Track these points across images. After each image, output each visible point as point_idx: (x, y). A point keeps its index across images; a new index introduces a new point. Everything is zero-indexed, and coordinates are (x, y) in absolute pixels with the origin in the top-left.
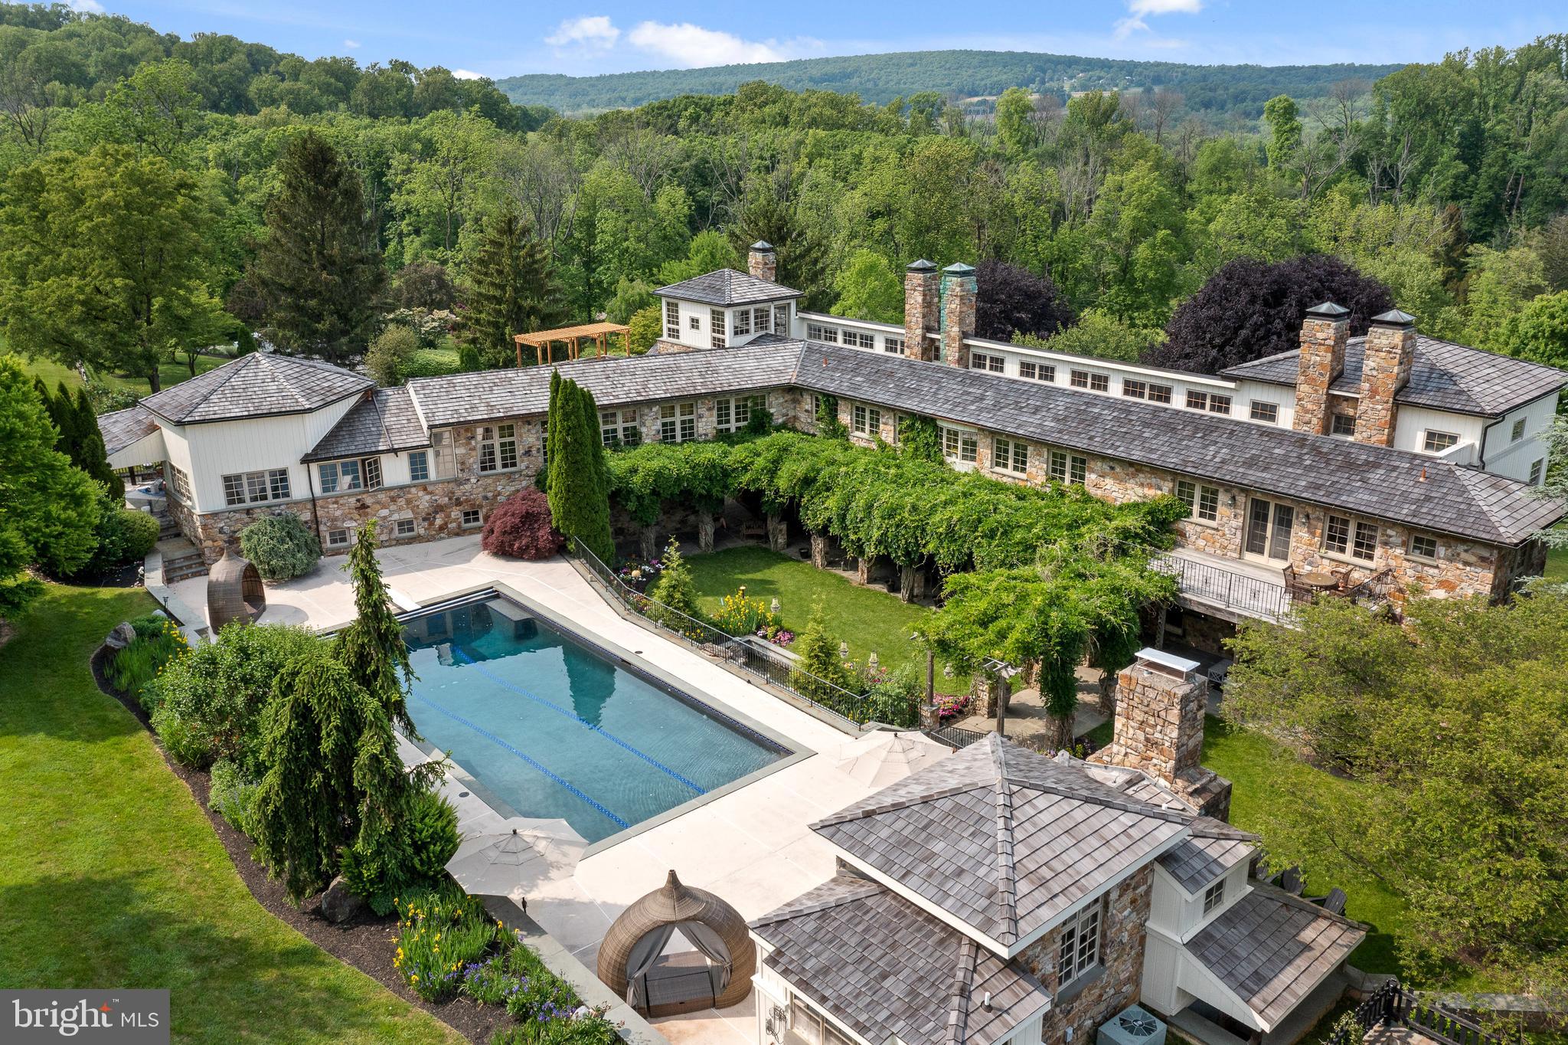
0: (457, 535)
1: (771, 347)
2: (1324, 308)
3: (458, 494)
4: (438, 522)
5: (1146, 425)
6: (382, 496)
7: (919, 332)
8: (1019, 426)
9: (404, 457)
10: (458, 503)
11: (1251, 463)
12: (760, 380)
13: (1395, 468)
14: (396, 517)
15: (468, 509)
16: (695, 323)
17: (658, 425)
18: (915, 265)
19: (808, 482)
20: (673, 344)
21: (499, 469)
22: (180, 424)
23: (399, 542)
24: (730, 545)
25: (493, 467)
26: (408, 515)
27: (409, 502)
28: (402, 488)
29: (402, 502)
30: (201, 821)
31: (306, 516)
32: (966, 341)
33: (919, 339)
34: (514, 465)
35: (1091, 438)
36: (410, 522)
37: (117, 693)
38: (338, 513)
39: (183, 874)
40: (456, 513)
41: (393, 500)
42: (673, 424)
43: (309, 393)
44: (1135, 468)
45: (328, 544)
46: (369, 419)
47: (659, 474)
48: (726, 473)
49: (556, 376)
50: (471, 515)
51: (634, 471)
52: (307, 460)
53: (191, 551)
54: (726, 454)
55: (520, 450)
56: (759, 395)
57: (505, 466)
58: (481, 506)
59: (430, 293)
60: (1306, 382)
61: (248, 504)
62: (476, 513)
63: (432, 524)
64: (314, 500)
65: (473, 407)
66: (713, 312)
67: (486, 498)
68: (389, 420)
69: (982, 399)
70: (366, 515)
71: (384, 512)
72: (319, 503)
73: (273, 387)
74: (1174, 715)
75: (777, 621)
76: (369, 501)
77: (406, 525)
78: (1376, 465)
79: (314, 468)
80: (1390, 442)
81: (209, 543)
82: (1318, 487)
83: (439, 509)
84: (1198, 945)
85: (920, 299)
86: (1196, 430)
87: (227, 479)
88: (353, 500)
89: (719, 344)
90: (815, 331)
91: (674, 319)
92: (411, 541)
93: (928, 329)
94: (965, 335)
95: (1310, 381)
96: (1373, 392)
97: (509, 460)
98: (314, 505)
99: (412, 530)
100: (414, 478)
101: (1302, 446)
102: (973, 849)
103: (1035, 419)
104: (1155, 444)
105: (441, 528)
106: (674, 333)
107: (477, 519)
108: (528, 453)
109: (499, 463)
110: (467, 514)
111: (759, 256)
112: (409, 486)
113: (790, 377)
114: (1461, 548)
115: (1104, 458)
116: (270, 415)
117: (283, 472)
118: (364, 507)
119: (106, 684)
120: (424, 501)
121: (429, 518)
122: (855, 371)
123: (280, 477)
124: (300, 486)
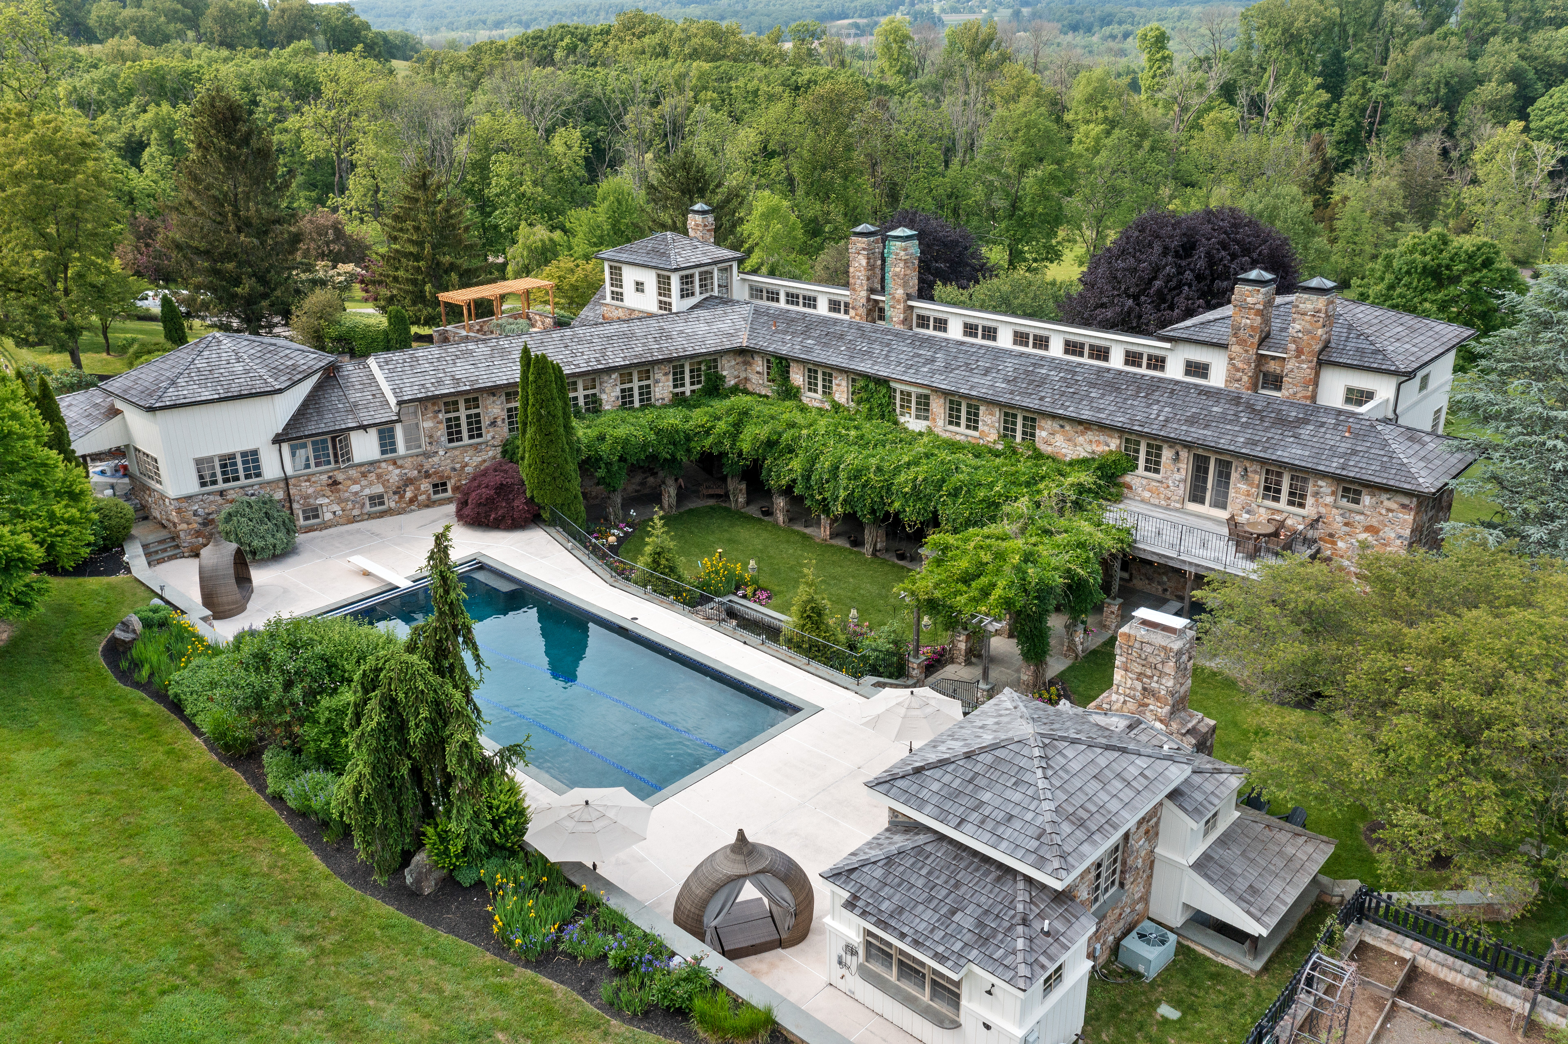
0: (427, 506)
1: (719, 311)
2: (1253, 274)
3: (427, 466)
4: (409, 495)
5: (1092, 385)
6: (353, 472)
7: (864, 294)
8: (972, 388)
9: (373, 433)
10: (427, 475)
11: (1192, 421)
12: (711, 344)
13: (1323, 424)
14: (367, 491)
15: (436, 480)
16: (639, 287)
17: (617, 392)
18: (859, 229)
19: (771, 444)
20: (617, 307)
21: (466, 441)
22: (151, 409)
23: (371, 516)
24: (692, 506)
25: (460, 439)
26: (378, 489)
27: (379, 477)
28: (372, 463)
29: (372, 477)
30: (262, 806)
31: (279, 495)
32: (910, 303)
33: (864, 301)
34: (480, 436)
35: (1042, 399)
36: (381, 496)
37: (137, 685)
38: (310, 491)
39: (263, 860)
40: (425, 485)
41: (364, 475)
42: (631, 389)
43: (276, 372)
44: (1085, 425)
45: (301, 522)
46: (334, 396)
47: (626, 441)
48: (688, 439)
49: (526, 351)
50: (440, 486)
51: (602, 438)
52: (278, 440)
53: (163, 534)
54: (687, 419)
55: (485, 422)
56: (712, 359)
57: (471, 437)
58: (449, 478)
59: (327, 244)
60: (1237, 343)
61: (221, 486)
62: (444, 484)
63: (402, 497)
64: (286, 479)
65: (440, 382)
66: (659, 276)
67: (454, 469)
68: (354, 396)
69: (933, 360)
70: (338, 491)
71: (356, 488)
72: (291, 482)
73: (239, 368)
74: (1170, 667)
75: (754, 581)
76: (340, 477)
77: (377, 500)
78: (1306, 421)
79: (285, 447)
80: (1313, 398)
81: (184, 526)
82: (1255, 443)
83: (409, 482)
84: (1202, 866)
85: (864, 262)
86: (1139, 389)
87: (199, 462)
88: (324, 477)
89: (665, 306)
90: (757, 292)
91: (617, 281)
92: (382, 514)
93: (872, 291)
94: (909, 297)
95: (1241, 342)
96: (1299, 352)
97: (476, 431)
98: (287, 485)
99: (382, 503)
100: (383, 452)
101: (1238, 404)
102: (1017, 797)
103: (986, 381)
104: (1102, 403)
105: (412, 501)
106: (618, 296)
107: (445, 491)
108: (493, 423)
109: (465, 434)
110: (435, 486)
111: (699, 218)
112: (379, 461)
113: (743, 340)
114: (1384, 497)
115: (1054, 417)
116: (240, 397)
117: (255, 453)
118: (335, 483)
119: (125, 676)
120: (394, 475)
121: (399, 492)
122: (806, 333)
123: (252, 458)
124: (271, 469)
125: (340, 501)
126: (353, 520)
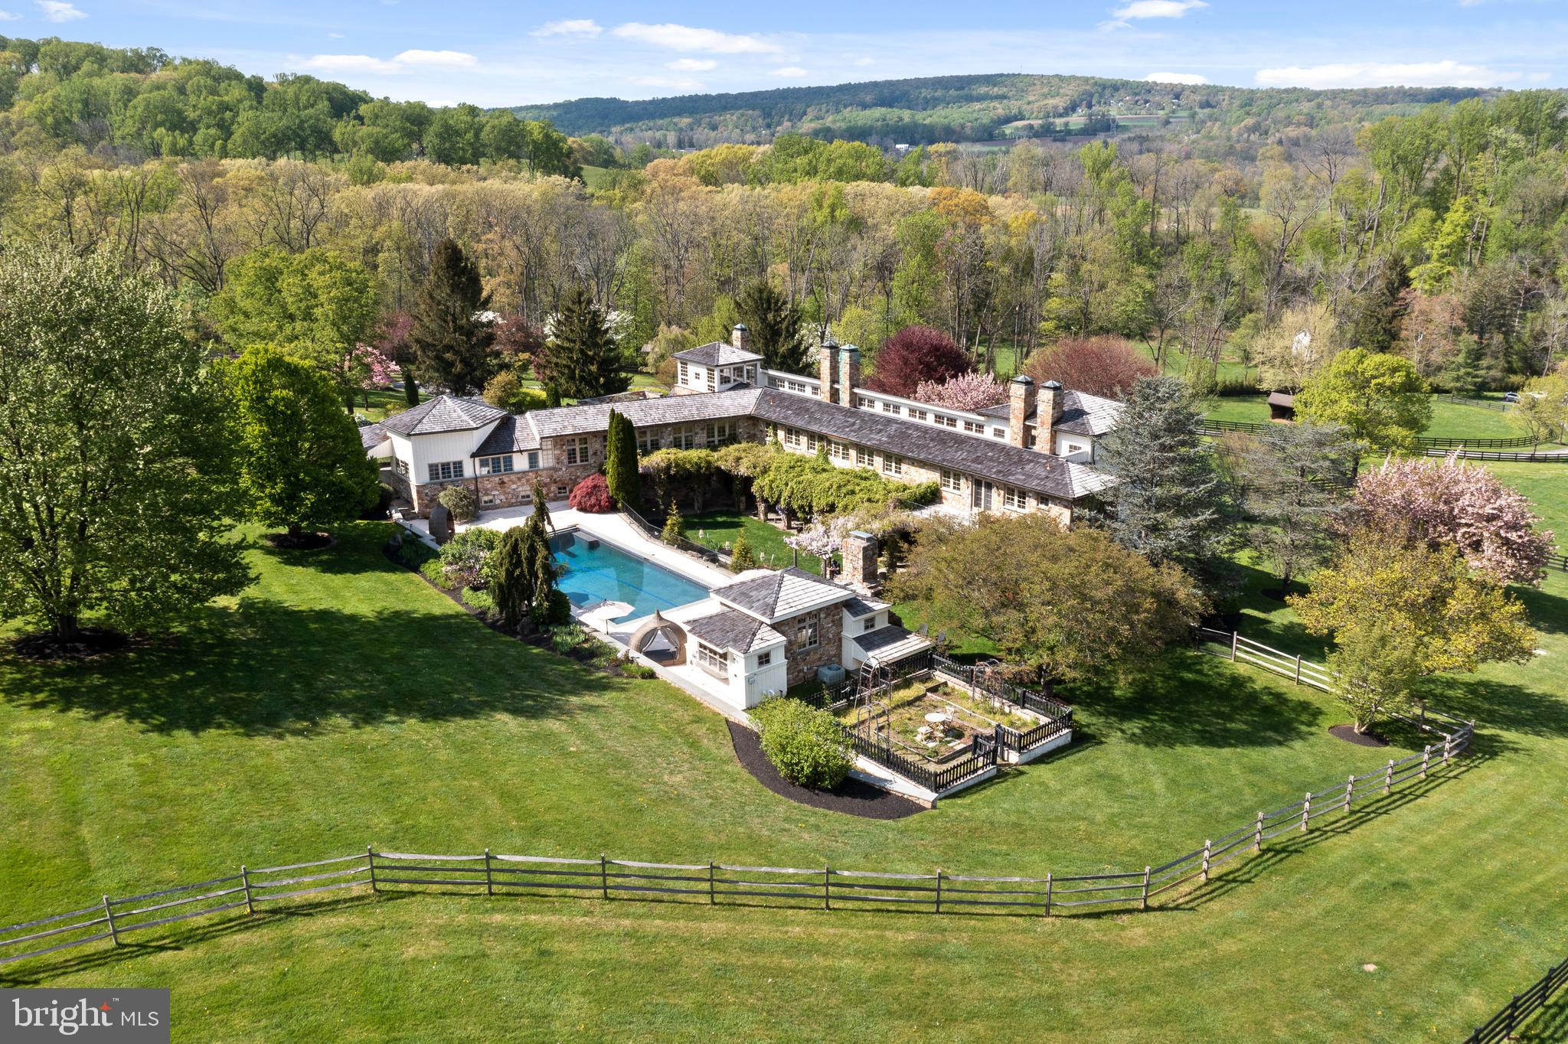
0: (554, 500)
3: (555, 476)
6: (513, 477)
7: (828, 383)
9: (526, 454)
10: (555, 482)
12: (733, 412)
13: (1039, 463)
15: (560, 485)
16: (697, 376)
20: (684, 389)
21: (579, 463)
22: (409, 435)
23: (522, 504)
25: (575, 462)
27: (527, 481)
28: (524, 472)
29: (523, 480)
31: (472, 487)
32: (853, 390)
33: (828, 388)
34: (587, 460)
35: (903, 447)
38: (489, 486)
40: (553, 488)
41: (519, 479)
42: (680, 438)
45: (483, 504)
46: (506, 434)
49: (613, 411)
50: (562, 489)
52: (473, 456)
56: (732, 421)
57: (582, 461)
58: (568, 484)
60: (1015, 418)
61: (441, 480)
62: (565, 488)
64: (476, 478)
65: (565, 427)
66: (708, 369)
67: (570, 479)
68: (517, 434)
69: (854, 424)
70: (505, 487)
71: (514, 486)
72: (479, 480)
73: (453, 415)
74: (861, 555)
76: (506, 479)
78: (1031, 461)
79: (477, 460)
80: (1052, 451)
81: (420, 501)
82: (1001, 472)
83: (544, 485)
84: (859, 639)
85: (829, 364)
87: (431, 466)
88: (497, 479)
89: (711, 388)
91: (684, 372)
92: (528, 503)
93: (833, 382)
94: (853, 386)
96: (1043, 423)
97: (584, 458)
98: (477, 482)
100: (531, 467)
101: (1010, 452)
102: (765, 594)
103: (878, 437)
104: (933, 450)
106: (685, 381)
107: (565, 492)
108: (595, 453)
109: (578, 459)
111: (739, 333)
112: (528, 472)
113: (750, 410)
114: (1059, 502)
115: (909, 458)
116: (455, 431)
117: (460, 463)
118: (503, 483)
120: (536, 481)
122: (788, 408)
123: (459, 465)
124: (468, 472)
125: (505, 493)
126: (511, 505)
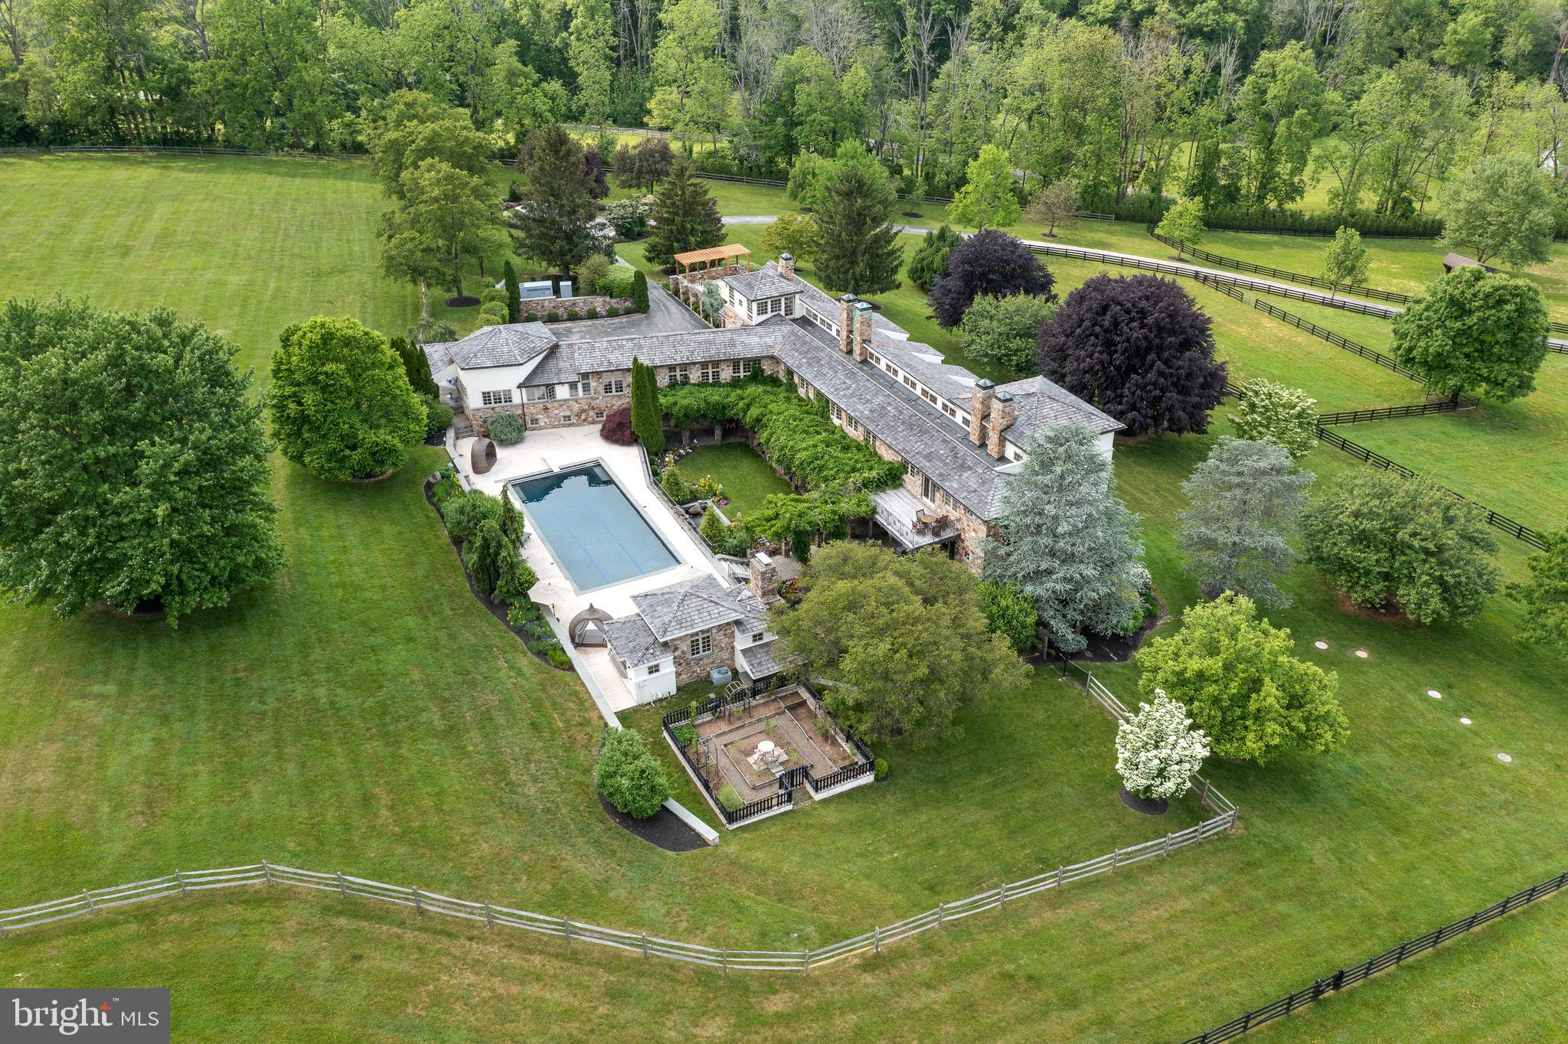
0: (590, 425)
2: (981, 382)
3: (594, 404)
4: (583, 417)
5: (903, 423)
7: (845, 333)
8: (853, 411)
9: (567, 386)
10: (593, 408)
11: (927, 456)
13: (976, 472)
14: (562, 414)
15: (598, 411)
16: (740, 303)
17: (699, 373)
18: (844, 297)
19: (758, 420)
20: (731, 310)
22: (463, 369)
23: (564, 426)
24: (732, 440)
26: (568, 413)
32: (864, 345)
33: (845, 337)
34: (621, 391)
35: (877, 426)
36: (569, 417)
37: (433, 504)
40: (591, 413)
43: (522, 354)
44: (888, 446)
45: (529, 425)
47: (687, 408)
48: (724, 408)
50: (600, 414)
51: (675, 404)
52: (520, 387)
53: (467, 423)
54: (728, 396)
55: (624, 384)
57: (617, 392)
58: (604, 411)
62: (602, 413)
63: (580, 418)
67: (607, 407)
69: (848, 388)
75: (722, 494)
77: (567, 418)
78: (970, 469)
80: (1002, 452)
81: (475, 422)
82: (941, 475)
83: (583, 411)
84: (745, 651)
85: (845, 316)
86: (920, 431)
92: (569, 425)
93: (851, 331)
94: (865, 341)
96: (994, 428)
97: (619, 389)
99: (570, 420)
101: (952, 451)
103: (862, 408)
104: (900, 435)
105: (584, 420)
106: (733, 304)
107: (603, 416)
108: (628, 386)
109: (614, 390)
110: (595, 414)
111: (783, 263)
113: (778, 352)
115: (878, 438)
116: (501, 366)
119: (429, 499)
120: (576, 407)
121: (578, 415)
122: (804, 354)
123: (508, 393)
124: (517, 398)
125: (549, 417)
126: (555, 427)
